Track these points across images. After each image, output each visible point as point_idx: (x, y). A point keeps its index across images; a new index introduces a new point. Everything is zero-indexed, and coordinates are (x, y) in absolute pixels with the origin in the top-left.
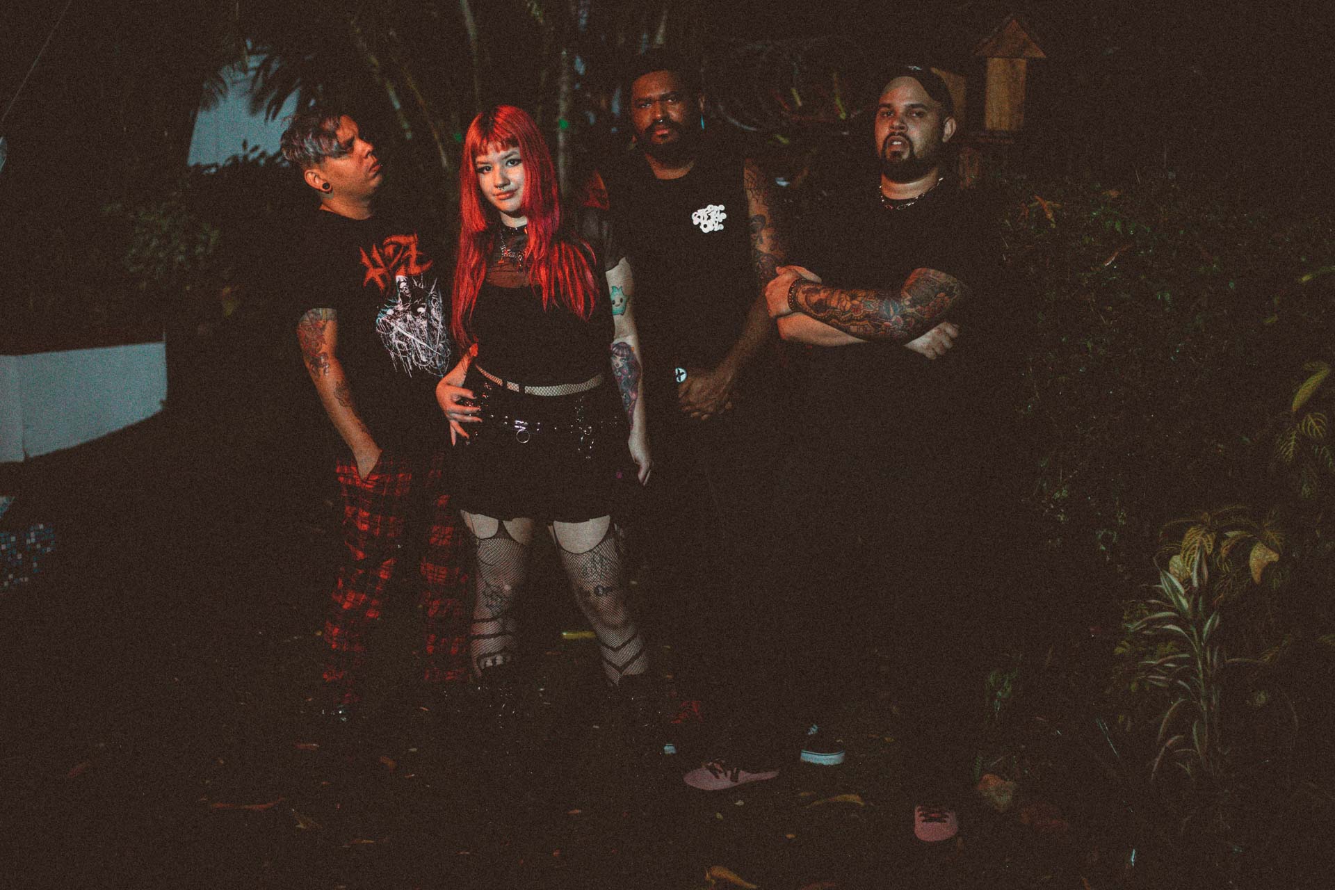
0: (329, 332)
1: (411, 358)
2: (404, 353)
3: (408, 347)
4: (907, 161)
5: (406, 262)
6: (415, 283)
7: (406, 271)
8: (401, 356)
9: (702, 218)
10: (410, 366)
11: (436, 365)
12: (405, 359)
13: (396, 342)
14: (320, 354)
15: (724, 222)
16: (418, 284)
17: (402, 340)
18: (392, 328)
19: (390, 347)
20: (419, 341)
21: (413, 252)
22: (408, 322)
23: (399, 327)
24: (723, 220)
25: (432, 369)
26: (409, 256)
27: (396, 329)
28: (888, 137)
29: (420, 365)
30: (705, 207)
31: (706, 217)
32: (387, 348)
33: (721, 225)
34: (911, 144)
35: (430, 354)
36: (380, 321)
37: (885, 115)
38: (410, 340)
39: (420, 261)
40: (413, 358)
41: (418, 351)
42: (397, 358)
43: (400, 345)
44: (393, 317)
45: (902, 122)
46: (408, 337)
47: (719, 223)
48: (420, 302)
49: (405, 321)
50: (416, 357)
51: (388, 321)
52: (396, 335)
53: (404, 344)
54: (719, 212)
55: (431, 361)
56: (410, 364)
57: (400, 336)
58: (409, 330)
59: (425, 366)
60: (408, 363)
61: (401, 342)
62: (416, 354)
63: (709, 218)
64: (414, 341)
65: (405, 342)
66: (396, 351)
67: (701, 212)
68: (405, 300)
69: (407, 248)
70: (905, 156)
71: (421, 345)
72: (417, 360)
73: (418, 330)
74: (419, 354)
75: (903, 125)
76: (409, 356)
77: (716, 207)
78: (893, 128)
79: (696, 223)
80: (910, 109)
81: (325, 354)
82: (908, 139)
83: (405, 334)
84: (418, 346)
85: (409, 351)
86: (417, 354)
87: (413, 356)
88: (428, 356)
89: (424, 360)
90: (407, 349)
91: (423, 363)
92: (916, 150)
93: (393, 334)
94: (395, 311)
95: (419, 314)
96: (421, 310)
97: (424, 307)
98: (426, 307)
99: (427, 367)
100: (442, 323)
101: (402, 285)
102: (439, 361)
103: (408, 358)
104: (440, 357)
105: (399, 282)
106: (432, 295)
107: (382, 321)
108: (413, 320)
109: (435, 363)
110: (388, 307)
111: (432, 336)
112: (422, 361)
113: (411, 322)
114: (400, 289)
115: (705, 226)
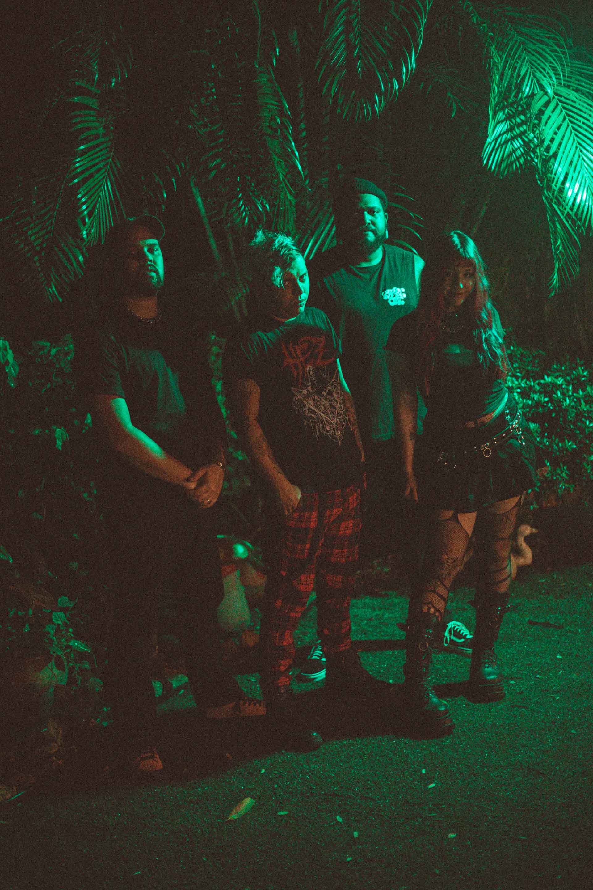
1: (319, 427)
2: (315, 423)
3: (317, 418)
5: (315, 357)
6: (321, 373)
7: (315, 363)
8: (311, 425)
10: (318, 433)
11: (335, 434)
12: (314, 427)
13: (308, 414)
17: (313, 414)
19: (304, 418)
20: (324, 415)
21: (321, 350)
22: (316, 401)
23: (310, 404)
25: (333, 437)
27: (308, 405)
29: (325, 432)
30: (392, 288)
32: (301, 418)
35: (332, 425)
36: (297, 399)
38: (318, 414)
39: (326, 356)
40: (321, 427)
41: (324, 422)
42: (308, 425)
43: (311, 417)
44: (306, 397)
46: (316, 412)
47: (401, 300)
48: (324, 388)
49: (314, 400)
50: (323, 427)
51: (302, 399)
52: (308, 410)
53: (315, 417)
54: (401, 293)
55: (332, 431)
56: (317, 431)
57: (312, 411)
58: (317, 407)
61: (311, 415)
64: (321, 415)
65: (315, 415)
66: (308, 420)
67: (389, 292)
68: (313, 385)
69: (316, 347)
71: (326, 418)
73: (323, 407)
74: (325, 424)
76: (318, 425)
77: (399, 289)
79: (385, 298)
83: (314, 409)
84: (324, 419)
85: (319, 422)
86: (324, 424)
87: (321, 425)
88: (331, 427)
89: (328, 429)
90: (316, 420)
91: (328, 431)
93: (306, 409)
94: (308, 391)
95: (323, 396)
96: (324, 393)
97: (325, 391)
98: (327, 391)
99: (329, 434)
100: (340, 403)
101: (311, 373)
102: (337, 431)
103: (317, 427)
104: (337, 428)
105: (309, 371)
106: (333, 382)
107: (298, 399)
108: (319, 399)
109: (335, 433)
110: (303, 388)
111: (332, 413)
112: (326, 430)
113: (318, 401)
114: (310, 375)
115: (392, 301)
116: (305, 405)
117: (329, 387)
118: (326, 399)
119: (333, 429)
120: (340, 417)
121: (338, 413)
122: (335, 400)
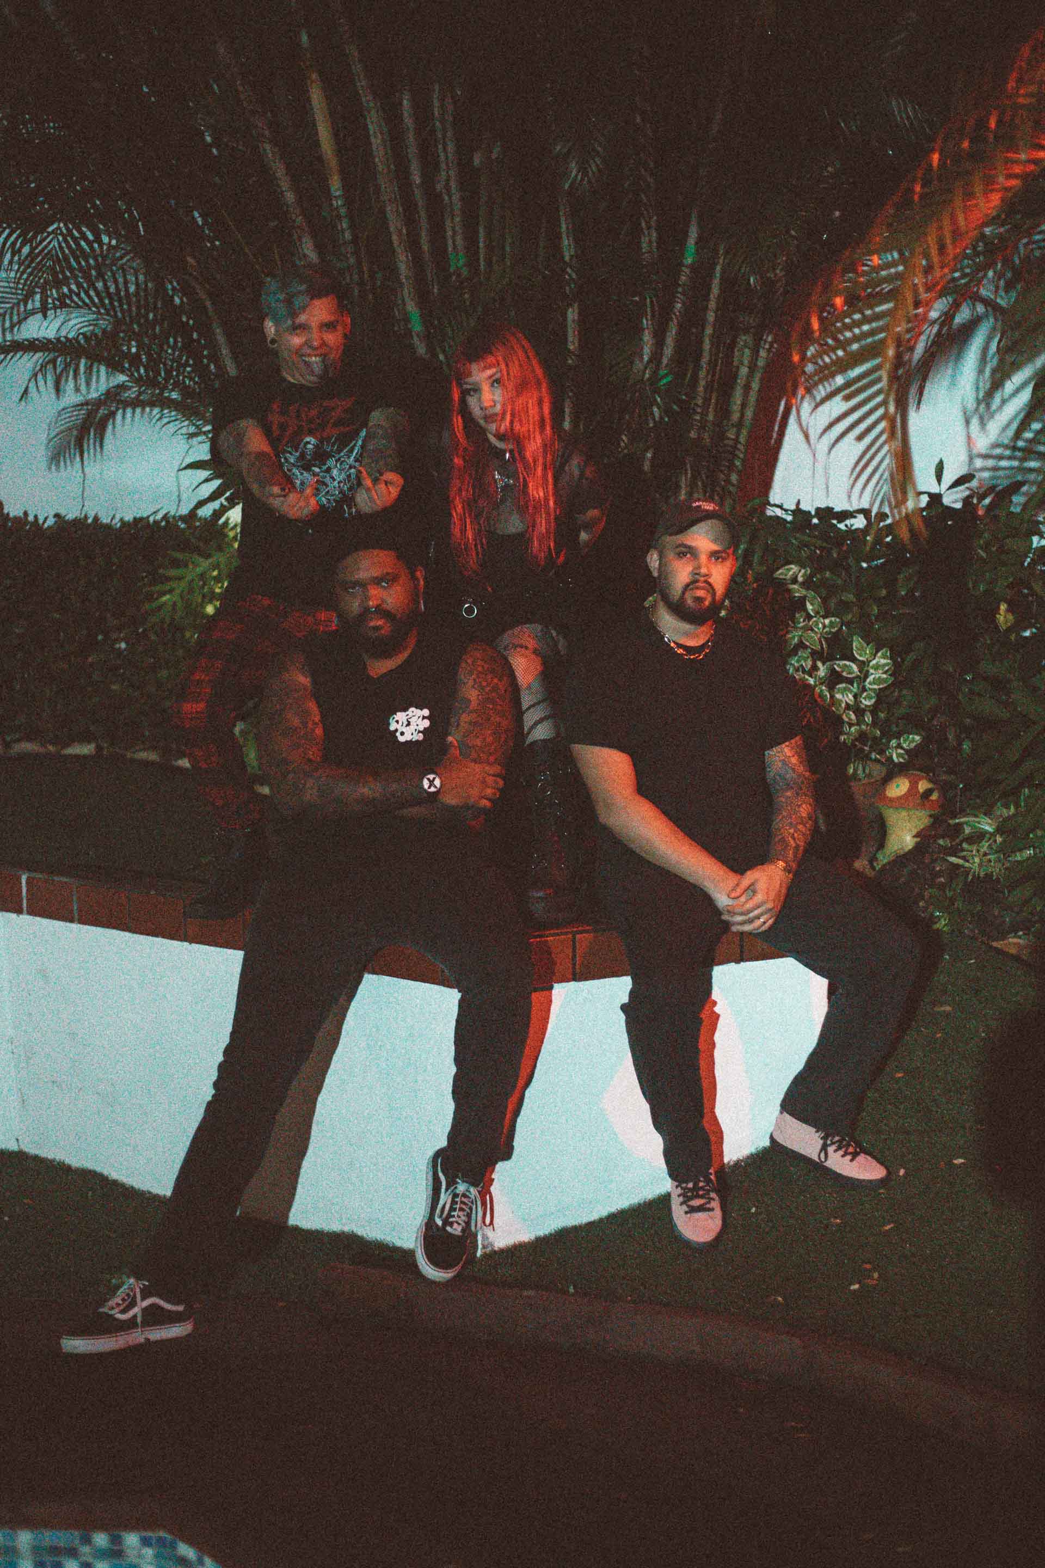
9: (400, 723)
15: (425, 731)
24: (425, 729)
28: (687, 585)
30: (406, 710)
31: (406, 723)
33: (420, 734)
47: (420, 732)
54: (421, 719)
63: (409, 724)
67: (400, 716)
70: (707, 603)
77: (419, 711)
79: (392, 728)
115: (403, 733)
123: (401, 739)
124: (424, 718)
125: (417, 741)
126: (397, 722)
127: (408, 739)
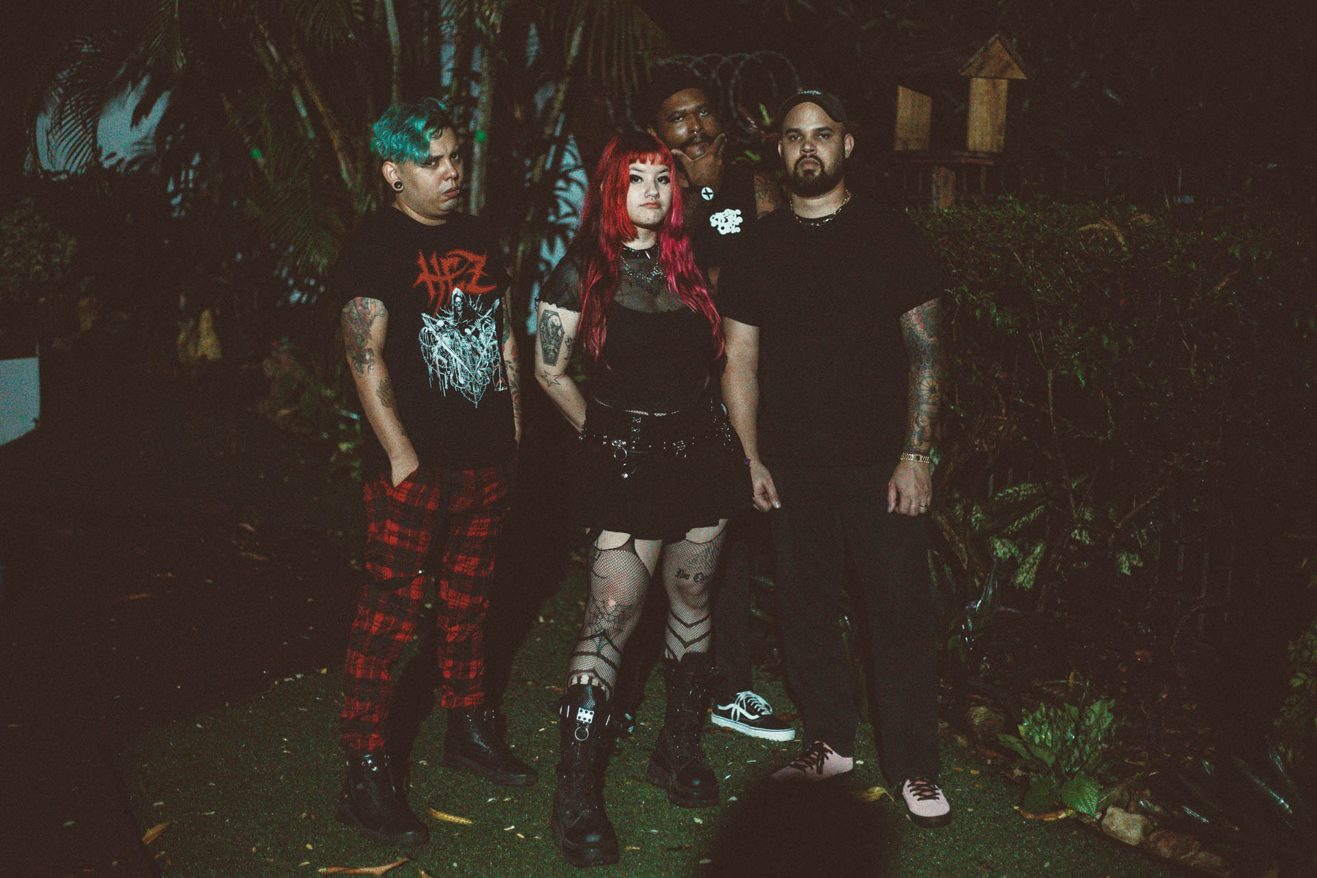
0: (377, 328)
1: (449, 377)
2: (443, 370)
3: (448, 364)
4: (818, 178)
5: (468, 278)
6: (471, 302)
7: (465, 287)
8: (439, 373)
9: (719, 220)
10: (446, 385)
11: (472, 391)
12: (442, 377)
13: (436, 356)
14: (365, 350)
15: (740, 226)
16: (472, 304)
17: (444, 357)
18: (436, 342)
19: (430, 361)
20: (460, 361)
21: (478, 271)
22: (454, 339)
23: (444, 341)
24: (740, 223)
25: (468, 394)
26: (472, 275)
27: (440, 343)
29: (457, 386)
30: (722, 211)
31: (724, 220)
32: (426, 361)
33: (738, 228)
34: (822, 165)
35: (468, 378)
36: (426, 331)
37: (793, 139)
38: (452, 358)
39: (482, 282)
40: (451, 378)
41: (457, 371)
42: (434, 373)
43: (440, 361)
44: (441, 330)
45: (812, 145)
46: (450, 354)
47: (736, 226)
48: (470, 323)
49: (452, 337)
51: (434, 333)
52: (439, 350)
53: (445, 361)
54: (735, 216)
55: (468, 385)
56: (446, 382)
57: (443, 353)
58: (453, 348)
59: (461, 388)
60: (444, 382)
61: (442, 358)
62: (454, 374)
63: (726, 221)
64: (455, 360)
65: (447, 359)
66: (435, 366)
67: (719, 215)
68: (456, 316)
69: (472, 265)
70: (817, 174)
71: (462, 366)
72: (455, 379)
73: (461, 350)
74: (458, 374)
75: (813, 148)
76: (447, 374)
77: (733, 211)
78: (804, 151)
79: (713, 225)
80: (817, 133)
81: (370, 350)
82: (819, 160)
83: (448, 350)
84: (459, 367)
85: (448, 370)
86: (456, 375)
87: (452, 375)
88: (467, 380)
89: (462, 381)
90: (446, 367)
91: (460, 385)
92: (826, 168)
93: (436, 348)
94: (446, 323)
95: (464, 334)
96: (467, 331)
97: (471, 329)
98: (474, 329)
99: (463, 390)
100: (487, 350)
101: (458, 299)
102: (476, 387)
103: (446, 376)
104: (476, 383)
105: (456, 296)
106: (485, 319)
107: (428, 331)
108: (459, 338)
109: (472, 388)
110: (440, 317)
111: (473, 361)
112: (459, 383)
113: (456, 340)
114: (455, 302)
115: (723, 228)
116: (437, 341)
117: (478, 324)
118: (469, 340)
119: (471, 384)
120: (483, 369)
121: (481, 363)
122: (482, 345)
123: (723, 232)
124: (738, 216)
125: (736, 233)
126: (717, 220)
127: (728, 232)
